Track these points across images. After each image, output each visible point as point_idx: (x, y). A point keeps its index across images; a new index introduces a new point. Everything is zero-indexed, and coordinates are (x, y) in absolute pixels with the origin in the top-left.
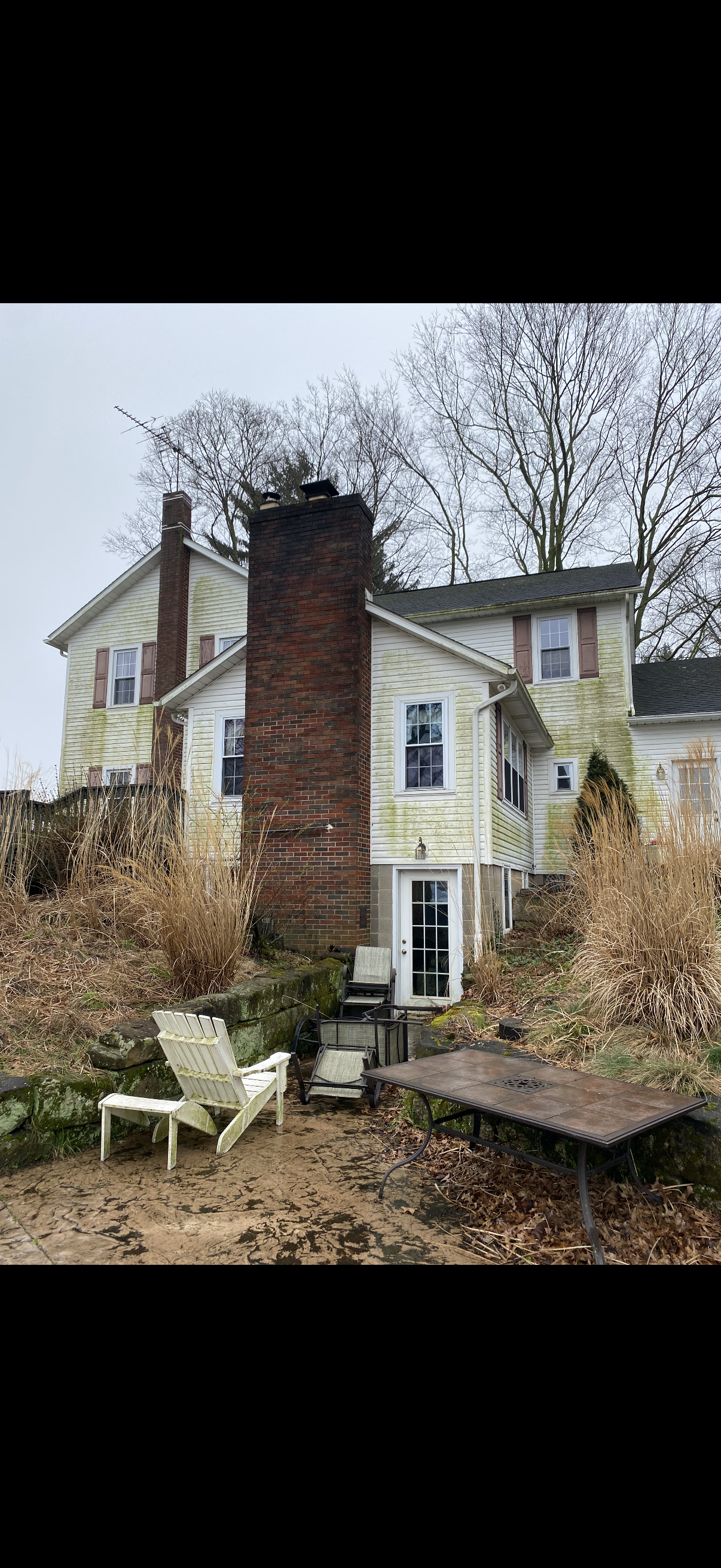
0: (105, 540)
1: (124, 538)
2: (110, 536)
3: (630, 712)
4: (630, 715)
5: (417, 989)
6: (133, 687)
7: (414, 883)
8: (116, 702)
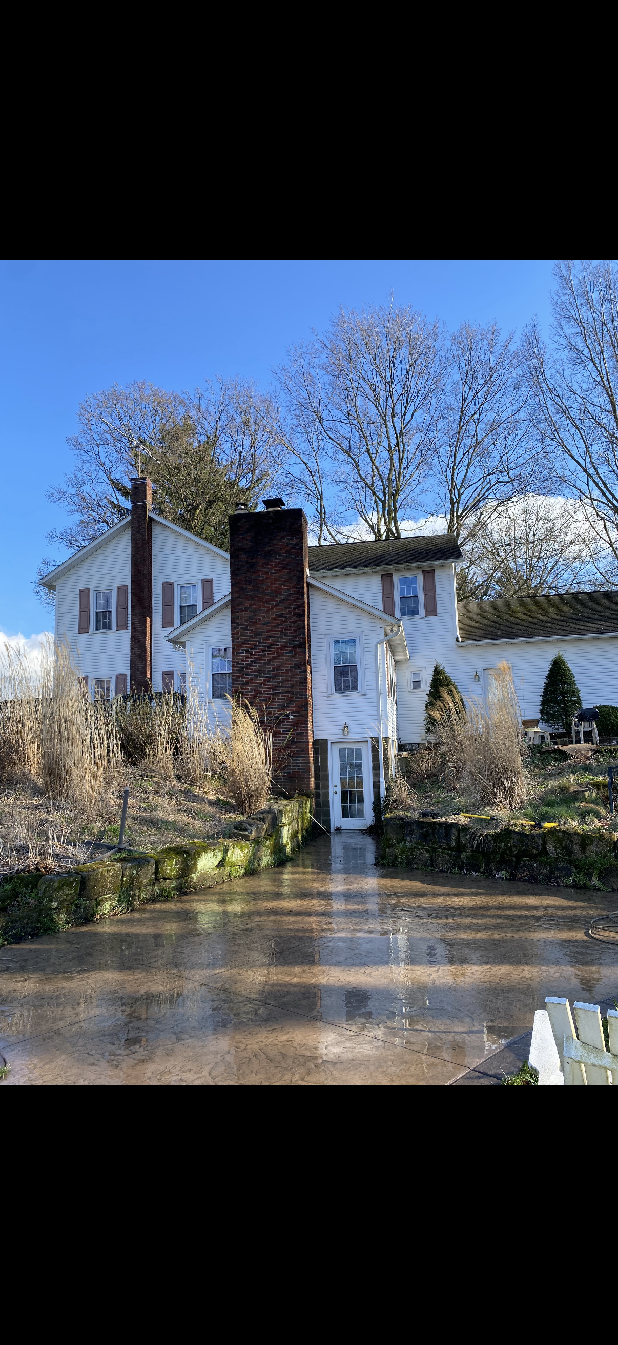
0: (48, 493)
1: (63, 492)
2: (52, 491)
3: (457, 638)
4: (457, 641)
5: (345, 815)
6: (110, 618)
7: (341, 750)
8: (97, 629)
